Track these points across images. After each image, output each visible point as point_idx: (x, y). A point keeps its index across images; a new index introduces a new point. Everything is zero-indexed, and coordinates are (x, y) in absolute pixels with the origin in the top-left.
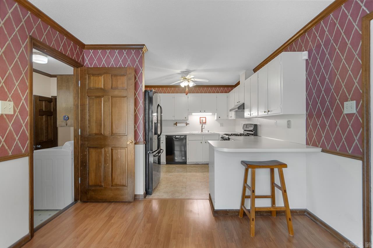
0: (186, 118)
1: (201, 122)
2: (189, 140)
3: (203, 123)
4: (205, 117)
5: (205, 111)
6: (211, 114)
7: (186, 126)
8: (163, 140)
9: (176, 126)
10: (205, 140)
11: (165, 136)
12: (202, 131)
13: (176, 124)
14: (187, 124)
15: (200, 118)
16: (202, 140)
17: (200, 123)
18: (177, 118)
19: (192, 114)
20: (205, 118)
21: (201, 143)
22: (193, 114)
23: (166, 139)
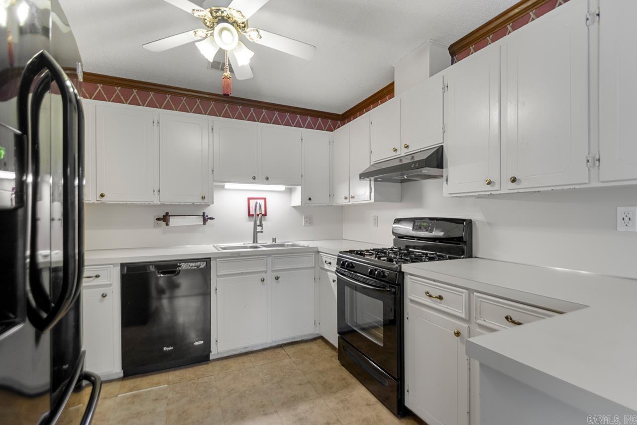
0: (203, 198)
1: (252, 212)
2: (218, 276)
3: (258, 216)
4: (265, 199)
5: (267, 179)
6: (282, 188)
7: (204, 224)
8: (110, 285)
9: (167, 224)
10: (273, 271)
11: (119, 268)
12: (255, 240)
13: (165, 218)
14: (205, 219)
15: (249, 199)
16: (266, 272)
17: (250, 215)
18: (170, 197)
19: (223, 187)
20: (263, 200)
21: (263, 280)
22: (228, 186)
23: (124, 279)
